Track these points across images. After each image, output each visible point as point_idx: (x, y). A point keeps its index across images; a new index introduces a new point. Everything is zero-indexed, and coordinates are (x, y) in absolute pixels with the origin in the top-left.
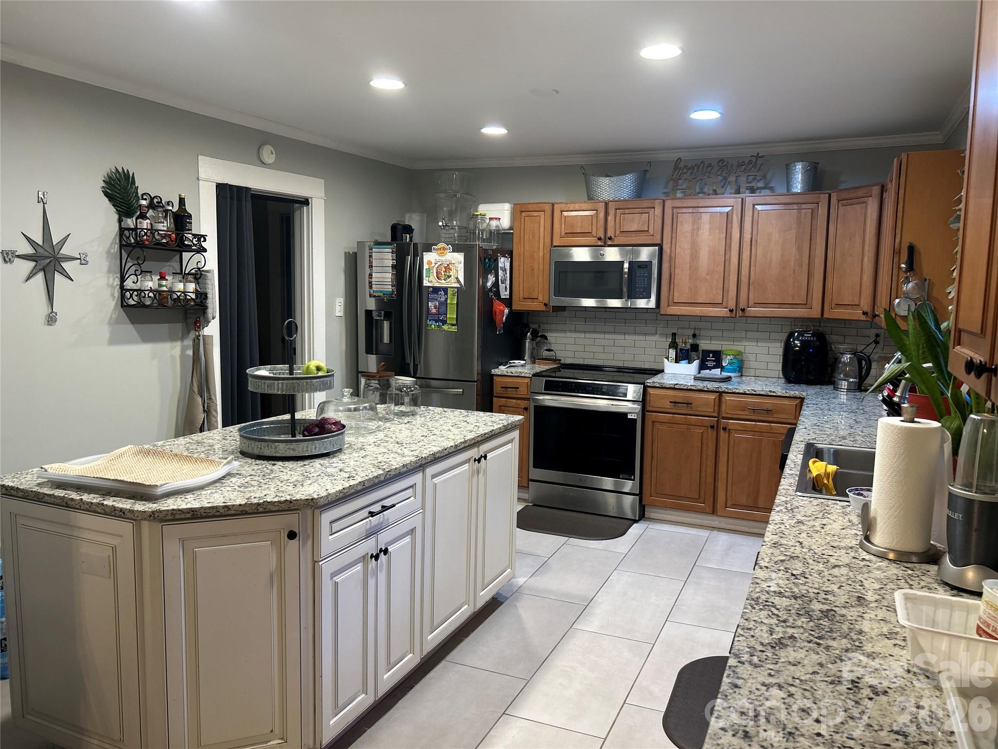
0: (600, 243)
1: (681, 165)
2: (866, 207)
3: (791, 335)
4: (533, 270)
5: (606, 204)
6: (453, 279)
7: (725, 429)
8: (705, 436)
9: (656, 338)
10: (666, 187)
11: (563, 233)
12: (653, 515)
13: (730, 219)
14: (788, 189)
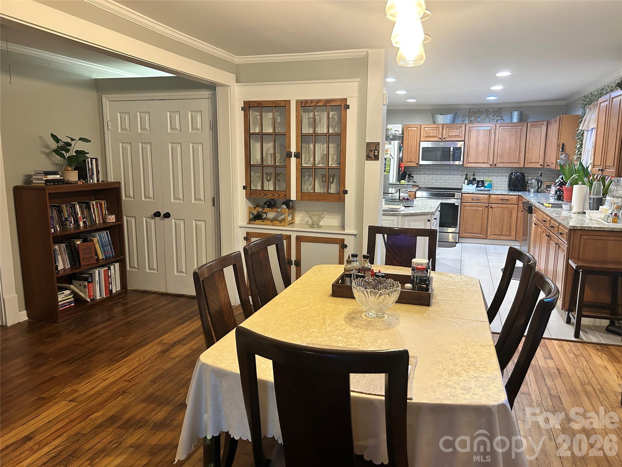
0: (440, 140)
1: (471, 111)
2: (542, 129)
3: (512, 173)
4: (412, 150)
5: (443, 125)
6: (389, 155)
7: (491, 207)
8: (484, 210)
9: (458, 176)
10: (462, 118)
11: (425, 136)
12: (462, 241)
13: (490, 132)
14: (511, 121)
